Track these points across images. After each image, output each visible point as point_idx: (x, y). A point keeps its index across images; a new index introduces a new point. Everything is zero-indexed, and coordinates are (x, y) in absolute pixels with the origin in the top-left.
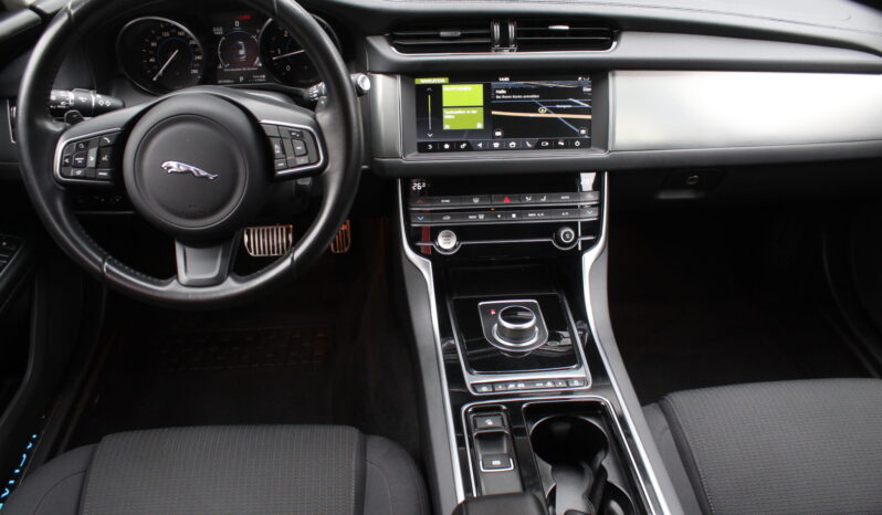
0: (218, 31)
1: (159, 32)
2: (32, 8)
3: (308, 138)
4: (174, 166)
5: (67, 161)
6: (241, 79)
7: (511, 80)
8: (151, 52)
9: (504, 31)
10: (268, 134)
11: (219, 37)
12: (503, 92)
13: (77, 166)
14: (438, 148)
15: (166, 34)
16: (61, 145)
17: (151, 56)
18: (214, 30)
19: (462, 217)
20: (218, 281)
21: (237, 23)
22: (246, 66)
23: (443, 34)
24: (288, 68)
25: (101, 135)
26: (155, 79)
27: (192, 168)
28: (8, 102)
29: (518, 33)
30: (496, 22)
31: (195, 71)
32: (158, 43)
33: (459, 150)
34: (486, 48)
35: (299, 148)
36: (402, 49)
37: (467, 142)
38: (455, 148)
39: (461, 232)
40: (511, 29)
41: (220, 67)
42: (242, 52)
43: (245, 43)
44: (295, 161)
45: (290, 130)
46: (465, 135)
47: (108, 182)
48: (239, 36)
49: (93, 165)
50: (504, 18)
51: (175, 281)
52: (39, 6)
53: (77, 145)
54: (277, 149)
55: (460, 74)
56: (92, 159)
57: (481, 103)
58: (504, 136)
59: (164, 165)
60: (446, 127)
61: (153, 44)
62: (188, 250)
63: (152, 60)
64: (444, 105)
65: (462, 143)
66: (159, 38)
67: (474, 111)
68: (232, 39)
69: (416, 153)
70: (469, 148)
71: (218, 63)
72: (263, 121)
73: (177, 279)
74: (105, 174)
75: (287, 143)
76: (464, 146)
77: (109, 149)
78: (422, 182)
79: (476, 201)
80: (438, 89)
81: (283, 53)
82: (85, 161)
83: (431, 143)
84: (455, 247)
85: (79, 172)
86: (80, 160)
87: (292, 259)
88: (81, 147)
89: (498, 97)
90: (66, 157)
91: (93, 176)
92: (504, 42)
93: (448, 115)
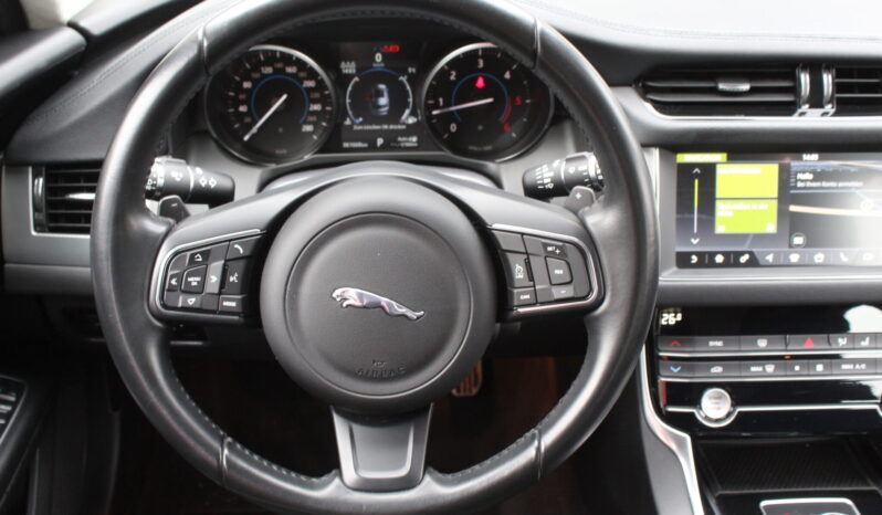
0: (349, 68)
1: (257, 66)
2: (73, 25)
3: (574, 255)
4: (352, 296)
5: (174, 282)
6: (380, 141)
7: (820, 159)
8: (242, 97)
9: (817, 84)
10: (504, 247)
11: (350, 77)
12: (810, 176)
13: (190, 291)
14: (706, 261)
15: (269, 70)
16: (164, 256)
17: (242, 103)
18: (343, 65)
19: (740, 368)
20: (407, 483)
21: (379, 57)
22: (389, 123)
23: (722, 86)
24: (453, 127)
25: (230, 241)
26: (246, 138)
27: (384, 301)
28: (30, 170)
29: (838, 87)
30: (804, 68)
31: (308, 128)
32: (255, 82)
33: (737, 264)
34: (788, 109)
35: (558, 272)
36: (663, 107)
37: (751, 253)
38: (732, 261)
39: (740, 393)
40: (828, 79)
41: (348, 122)
42: (383, 101)
43: (388, 86)
44: (551, 293)
45: (545, 242)
46: (748, 242)
47: (236, 318)
48: (380, 77)
49: (216, 290)
50: (816, 64)
51: (337, 481)
52: (83, 24)
53: (192, 256)
54: (519, 272)
55: (744, 148)
56: (214, 279)
57: (775, 194)
58: (808, 244)
59: (337, 292)
60: (720, 229)
61: (247, 85)
62: (357, 428)
63: (243, 109)
64: (718, 195)
65: (743, 253)
66: (256, 75)
67: (764, 205)
68: (369, 80)
69: (675, 269)
70: (753, 263)
71: (346, 115)
72: (495, 226)
73: (340, 475)
74: (233, 304)
75: (537, 263)
76: (744, 259)
77: (241, 264)
78: (676, 313)
79: (762, 343)
80: (709, 170)
81: (447, 104)
82: (203, 284)
83: (697, 254)
84: (729, 415)
85: (192, 301)
86: (194, 281)
87: (538, 449)
88: (198, 258)
89: (800, 184)
90: (172, 277)
91: (214, 308)
92: (816, 100)
93: (722, 209)
